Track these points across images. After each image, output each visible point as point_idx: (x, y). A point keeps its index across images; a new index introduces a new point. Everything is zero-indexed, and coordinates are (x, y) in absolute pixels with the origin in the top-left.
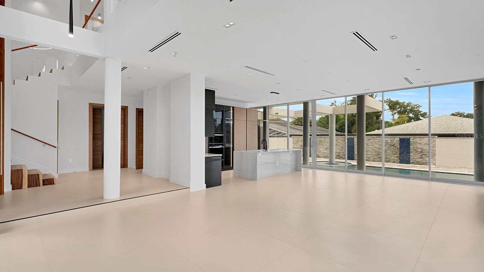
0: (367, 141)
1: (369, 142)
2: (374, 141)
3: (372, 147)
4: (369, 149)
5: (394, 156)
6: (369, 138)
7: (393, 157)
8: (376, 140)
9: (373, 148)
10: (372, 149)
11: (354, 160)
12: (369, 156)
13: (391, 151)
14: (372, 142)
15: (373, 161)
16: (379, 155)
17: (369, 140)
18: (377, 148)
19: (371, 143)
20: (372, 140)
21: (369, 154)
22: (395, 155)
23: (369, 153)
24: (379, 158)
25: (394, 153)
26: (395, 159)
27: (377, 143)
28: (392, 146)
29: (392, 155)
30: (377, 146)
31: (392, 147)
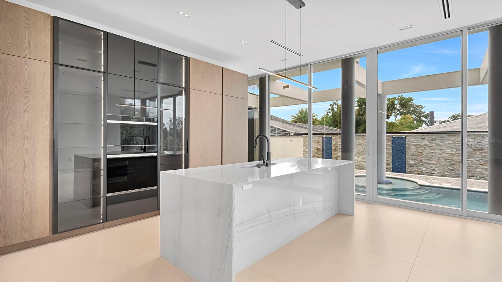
0: (430, 143)
1: (434, 145)
2: (443, 142)
3: (439, 152)
4: (433, 155)
5: (482, 169)
6: (433, 137)
7: (479, 170)
8: (447, 140)
9: (440, 154)
10: (439, 156)
11: (405, 173)
12: (434, 167)
13: (476, 159)
14: (439, 143)
15: (442, 176)
16: (453, 166)
17: (433, 141)
18: (449, 153)
19: (438, 145)
20: (439, 140)
21: (434, 164)
22: (483, 167)
23: (433, 162)
24: (452, 170)
25: (482, 162)
26: (483, 174)
27: (448, 145)
28: (479, 150)
29: (477, 166)
30: (449, 150)
31: (478, 153)
